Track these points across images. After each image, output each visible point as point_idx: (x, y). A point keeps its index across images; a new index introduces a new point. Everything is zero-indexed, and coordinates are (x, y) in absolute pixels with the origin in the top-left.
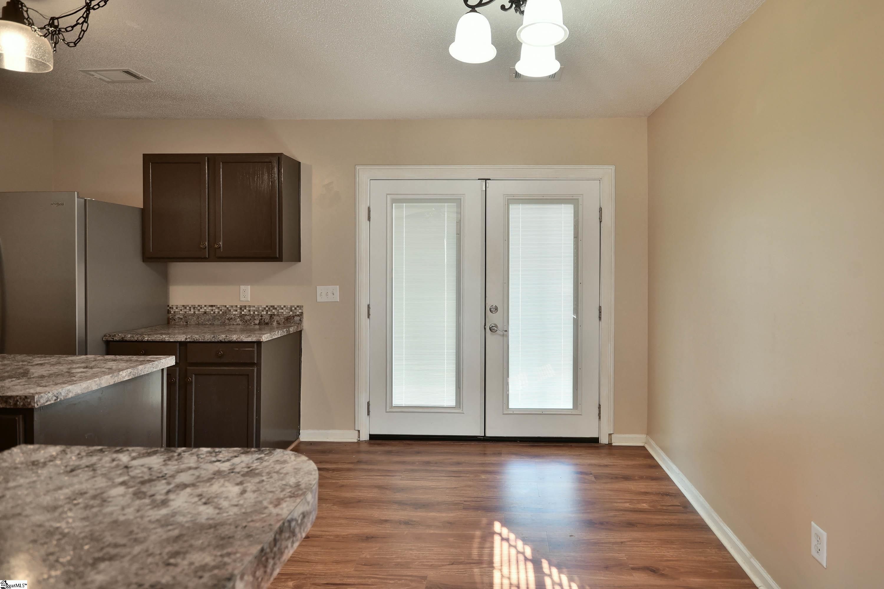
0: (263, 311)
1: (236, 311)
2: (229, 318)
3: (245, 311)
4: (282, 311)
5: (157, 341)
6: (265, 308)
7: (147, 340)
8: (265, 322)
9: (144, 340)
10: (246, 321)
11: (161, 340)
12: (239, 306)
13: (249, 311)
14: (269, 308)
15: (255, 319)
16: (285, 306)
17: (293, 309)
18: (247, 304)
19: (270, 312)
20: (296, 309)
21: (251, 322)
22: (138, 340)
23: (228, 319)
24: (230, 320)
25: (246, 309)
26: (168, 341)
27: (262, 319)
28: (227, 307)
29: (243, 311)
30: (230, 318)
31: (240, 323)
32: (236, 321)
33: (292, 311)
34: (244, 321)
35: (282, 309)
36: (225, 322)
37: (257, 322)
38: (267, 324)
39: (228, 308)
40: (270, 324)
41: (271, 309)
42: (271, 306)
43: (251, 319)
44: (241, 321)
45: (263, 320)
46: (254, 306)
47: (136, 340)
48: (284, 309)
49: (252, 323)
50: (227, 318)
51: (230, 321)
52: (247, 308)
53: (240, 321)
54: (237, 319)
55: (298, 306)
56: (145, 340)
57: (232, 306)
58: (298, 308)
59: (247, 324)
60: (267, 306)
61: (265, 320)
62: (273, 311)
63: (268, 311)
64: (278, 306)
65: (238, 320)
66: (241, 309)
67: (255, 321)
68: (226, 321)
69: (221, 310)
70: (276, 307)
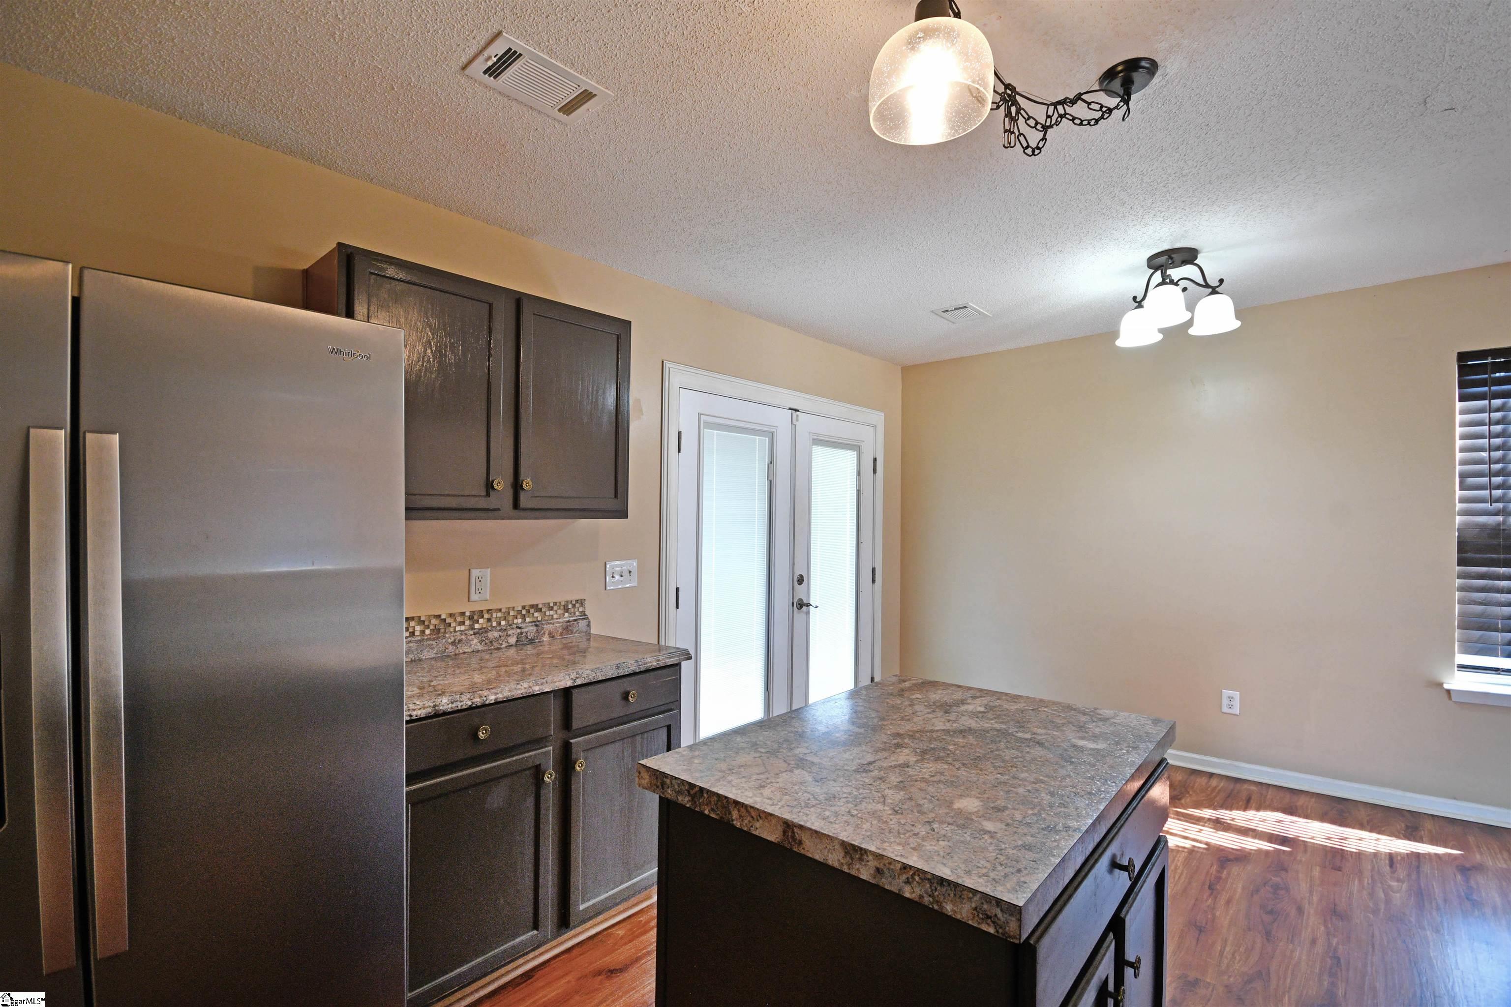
0: (517, 618)
1: (463, 623)
2: (455, 640)
3: (481, 621)
4: (552, 613)
5: (517, 697)
6: (519, 612)
7: (496, 699)
8: (527, 638)
9: (487, 702)
10: (491, 642)
11: (526, 693)
12: (468, 614)
13: (489, 620)
14: (528, 611)
15: (510, 635)
16: (555, 604)
17: (570, 606)
18: (484, 607)
19: (529, 617)
20: (574, 606)
21: (501, 642)
22: (474, 706)
23: (453, 643)
24: (458, 643)
25: (482, 617)
26: (541, 691)
27: (522, 633)
28: (443, 617)
29: (477, 622)
30: (457, 641)
31: (480, 647)
32: (471, 645)
33: (567, 612)
34: (487, 641)
35: (552, 609)
36: (447, 650)
37: (512, 640)
38: (531, 641)
39: (445, 620)
40: (537, 641)
41: (532, 611)
42: (532, 606)
43: (500, 637)
44: (481, 644)
45: (524, 634)
46: (500, 610)
47: (470, 706)
48: (555, 608)
49: (504, 643)
50: (450, 641)
51: (458, 646)
52: (486, 616)
53: (479, 644)
54: (473, 640)
55: (577, 601)
56: (491, 700)
57: (451, 615)
58: (577, 605)
59: (492, 647)
60: (524, 607)
61: (529, 634)
62: (536, 614)
63: (526, 616)
64: (544, 604)
65: (475, 641)
66: (471, 618)
67: (509, 638)
68: (447, 648)
69: (428, 627)
70: (540, 606)
